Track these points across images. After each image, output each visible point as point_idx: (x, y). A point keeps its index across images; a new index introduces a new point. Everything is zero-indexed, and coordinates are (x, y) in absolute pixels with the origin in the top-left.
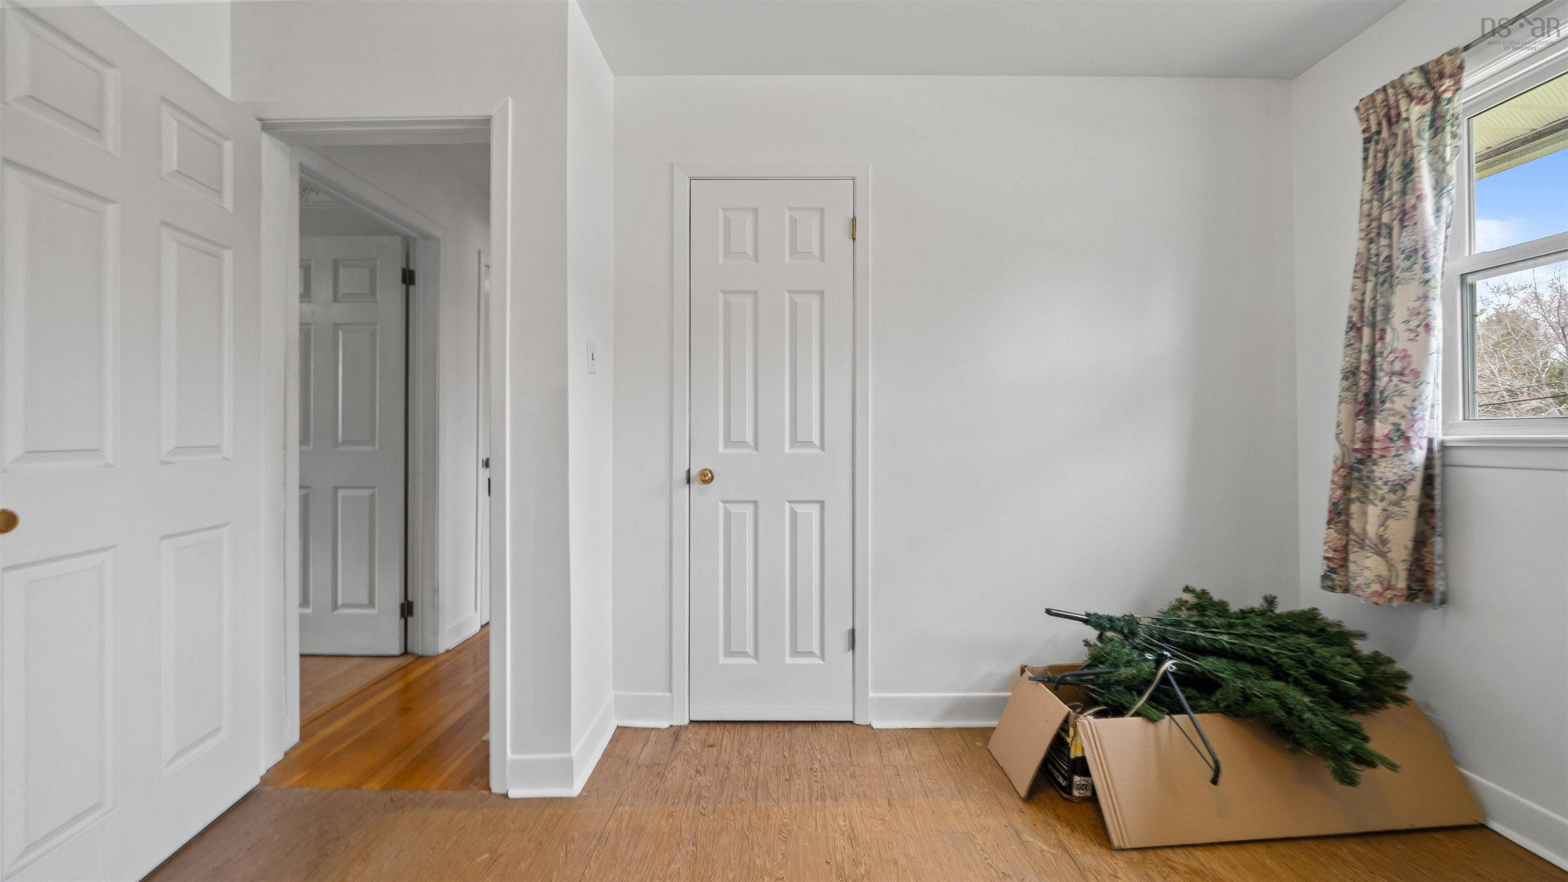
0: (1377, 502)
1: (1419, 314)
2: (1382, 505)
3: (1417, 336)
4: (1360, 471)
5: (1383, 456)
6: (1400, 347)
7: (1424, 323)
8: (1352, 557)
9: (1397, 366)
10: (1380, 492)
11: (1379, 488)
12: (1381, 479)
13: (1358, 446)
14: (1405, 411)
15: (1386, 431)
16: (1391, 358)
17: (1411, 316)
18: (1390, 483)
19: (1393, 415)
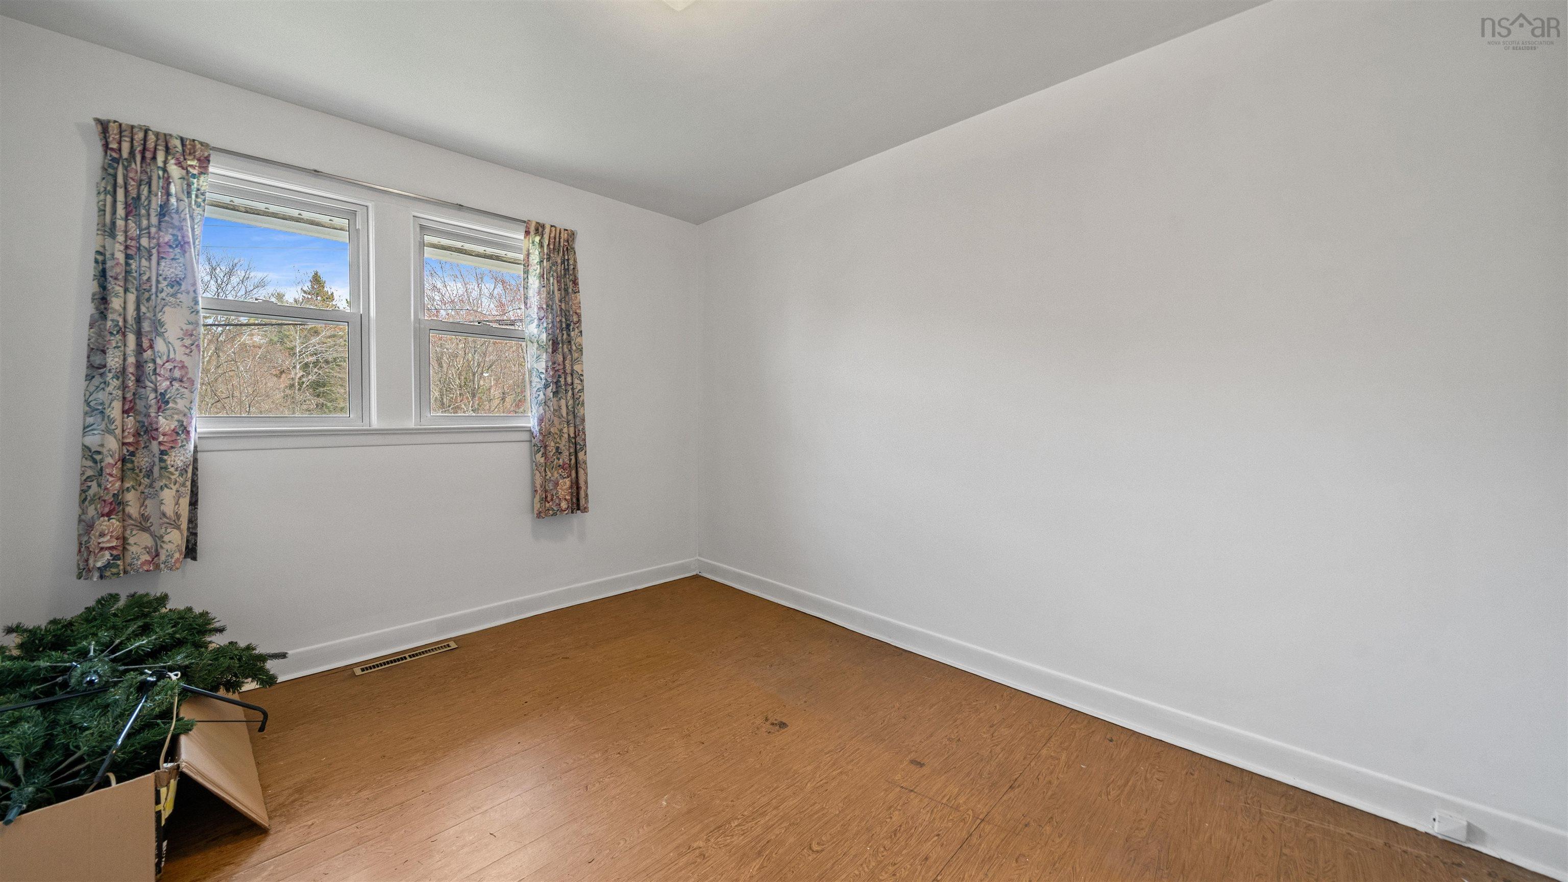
0: (172, 486)
1: (191, 335)
2: (175, 488)
3: (191, 352)
4: (133, 462)
5: (172, 447)
6: (178, 359)
7: (197, 343)
8: (131, 540)
9: (177, 374)
10: (173, 477)
11: (172, 474)
12: (172, 466)
13: (130, 440)
14: (186, 410)
15: (173, 427)
16: (169, 366)
17: (185, 335)
18: (179, 469)
19: (177, 414)
